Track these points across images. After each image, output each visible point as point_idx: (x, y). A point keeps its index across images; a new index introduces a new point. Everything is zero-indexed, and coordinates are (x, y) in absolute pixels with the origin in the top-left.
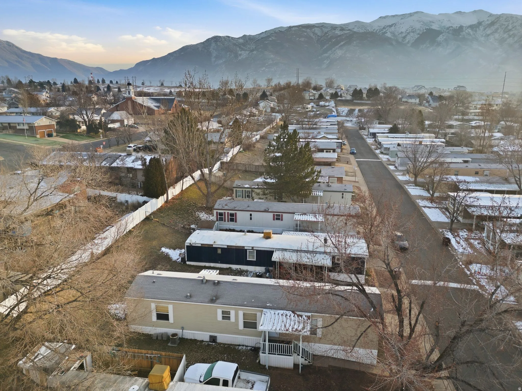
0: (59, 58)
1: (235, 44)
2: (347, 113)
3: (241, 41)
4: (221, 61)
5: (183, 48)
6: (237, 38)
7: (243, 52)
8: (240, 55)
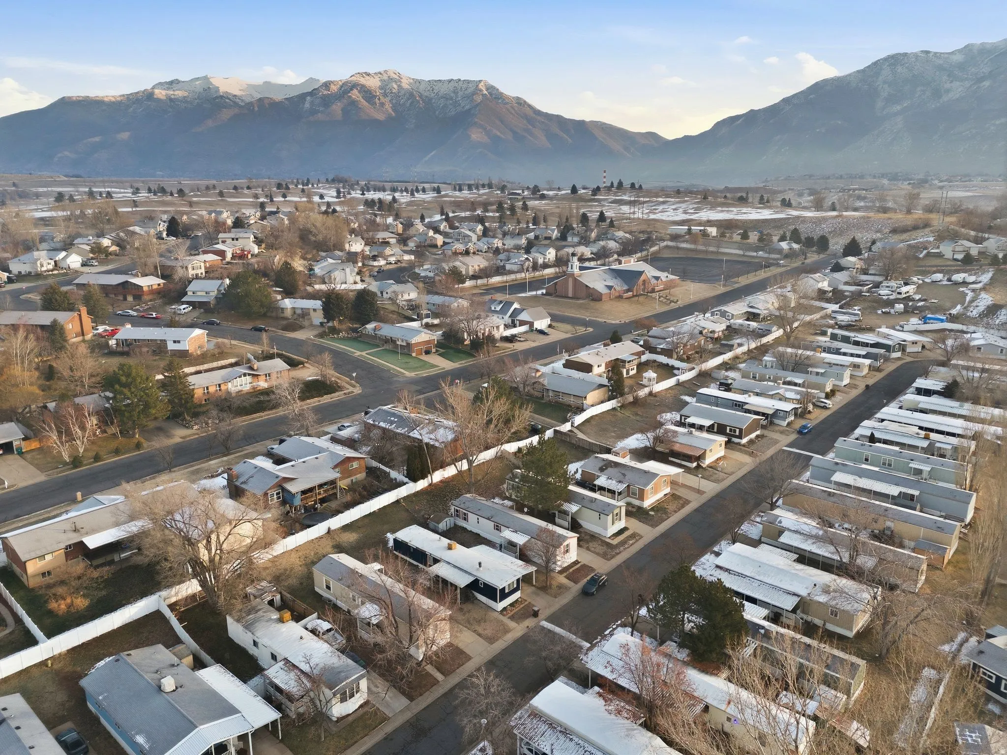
0: (587, 120)
1: (940, 68)
2: (983, 311)
3: (958, 58)
4: (899, 108)
5: (816, 84)
6: (947, 53)
7: (957, 84)
8: (948, 91)
